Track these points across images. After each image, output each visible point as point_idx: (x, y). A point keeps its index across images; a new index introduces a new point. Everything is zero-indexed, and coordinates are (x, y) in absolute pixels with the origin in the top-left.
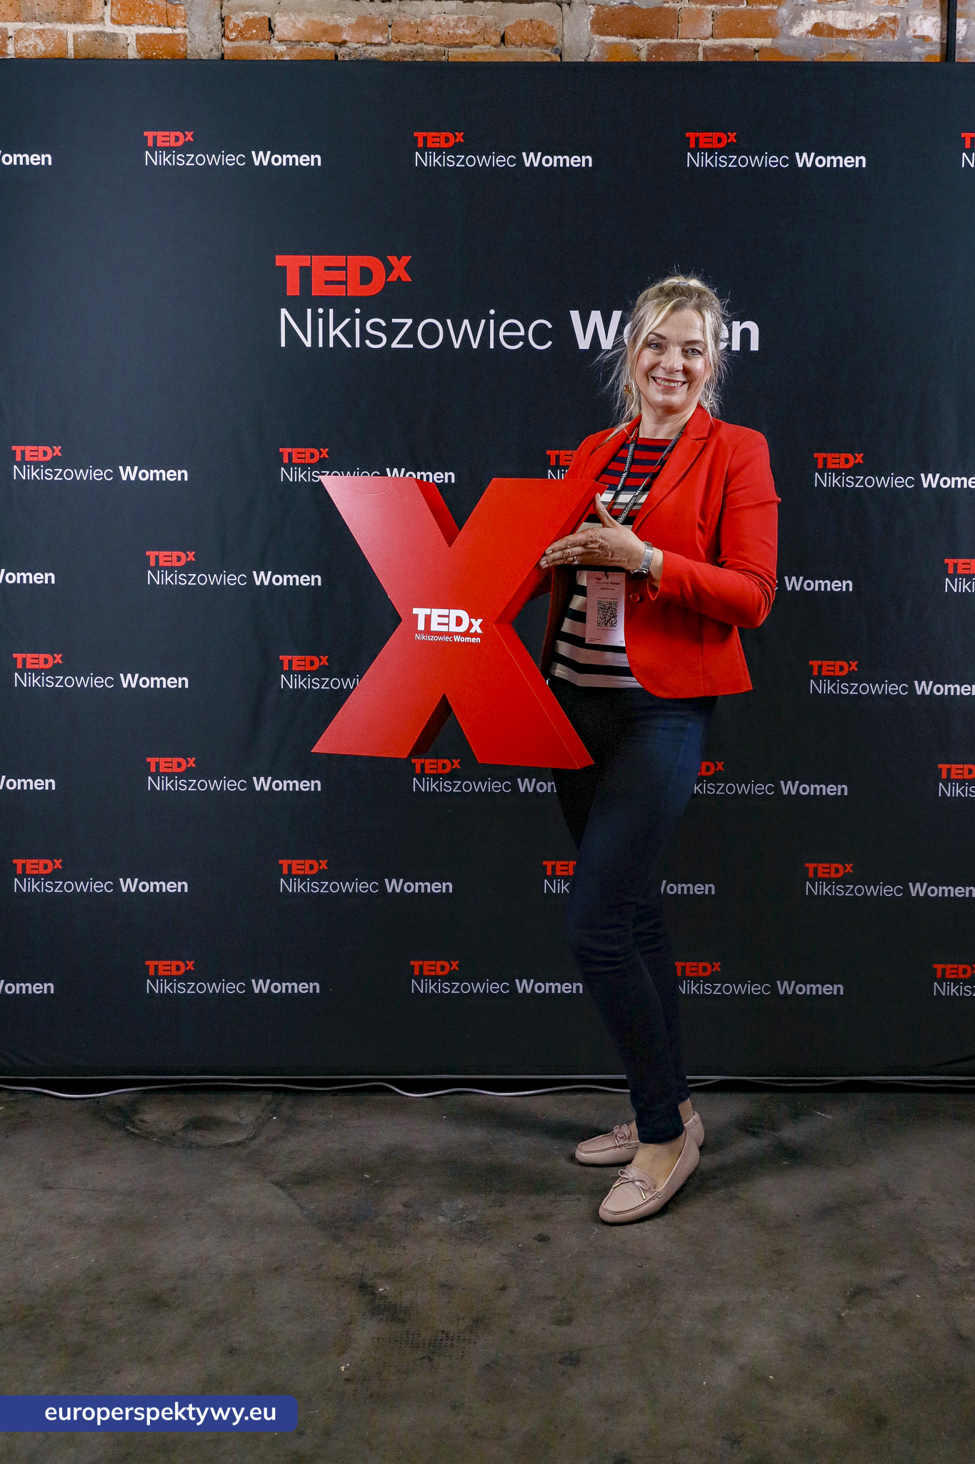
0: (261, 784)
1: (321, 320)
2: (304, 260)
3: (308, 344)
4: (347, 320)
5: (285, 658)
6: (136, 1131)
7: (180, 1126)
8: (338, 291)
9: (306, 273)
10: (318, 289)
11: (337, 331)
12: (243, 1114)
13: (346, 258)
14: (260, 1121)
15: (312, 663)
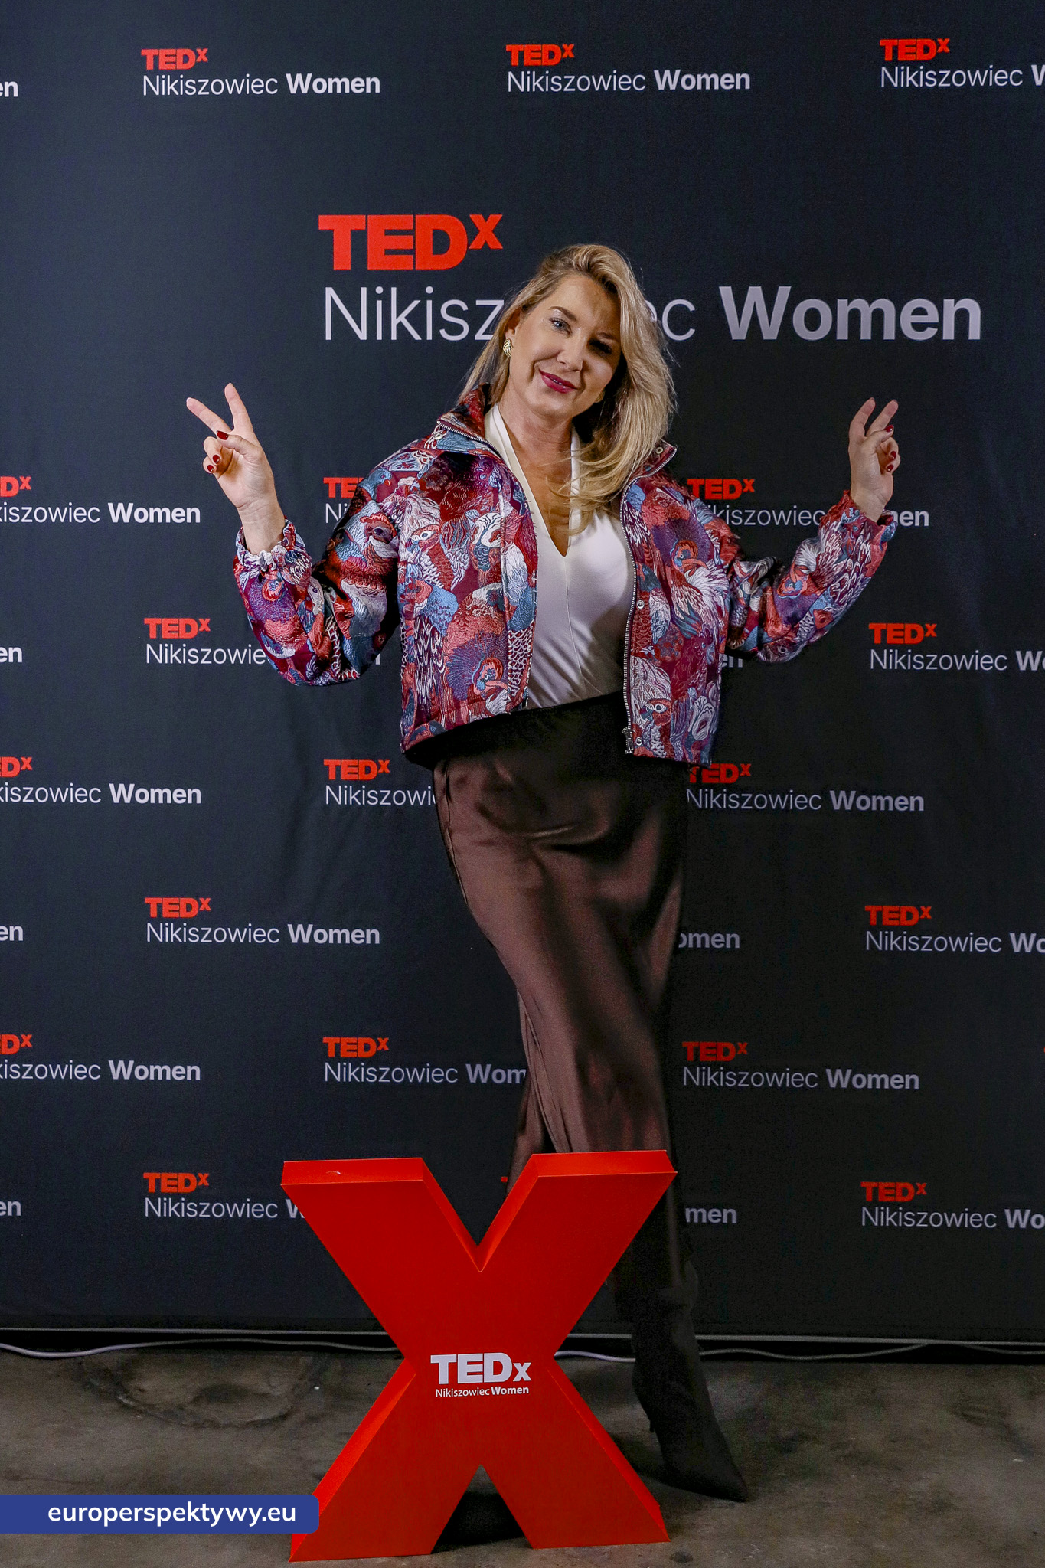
0: (299, 934)
1: (379, 303)
2: (357, 221)
3: (363, 335)
4: (416, 303)
5: (331, 763)
6: (131, 1403)
7: (190, 1398)
8: (404, 263)
9: (359, 239)
10: (376, 261)
11: (402, 318)
12: (275, 1380)
13: (414, 218)
14: (297, 1391)
15: (368, 770)
